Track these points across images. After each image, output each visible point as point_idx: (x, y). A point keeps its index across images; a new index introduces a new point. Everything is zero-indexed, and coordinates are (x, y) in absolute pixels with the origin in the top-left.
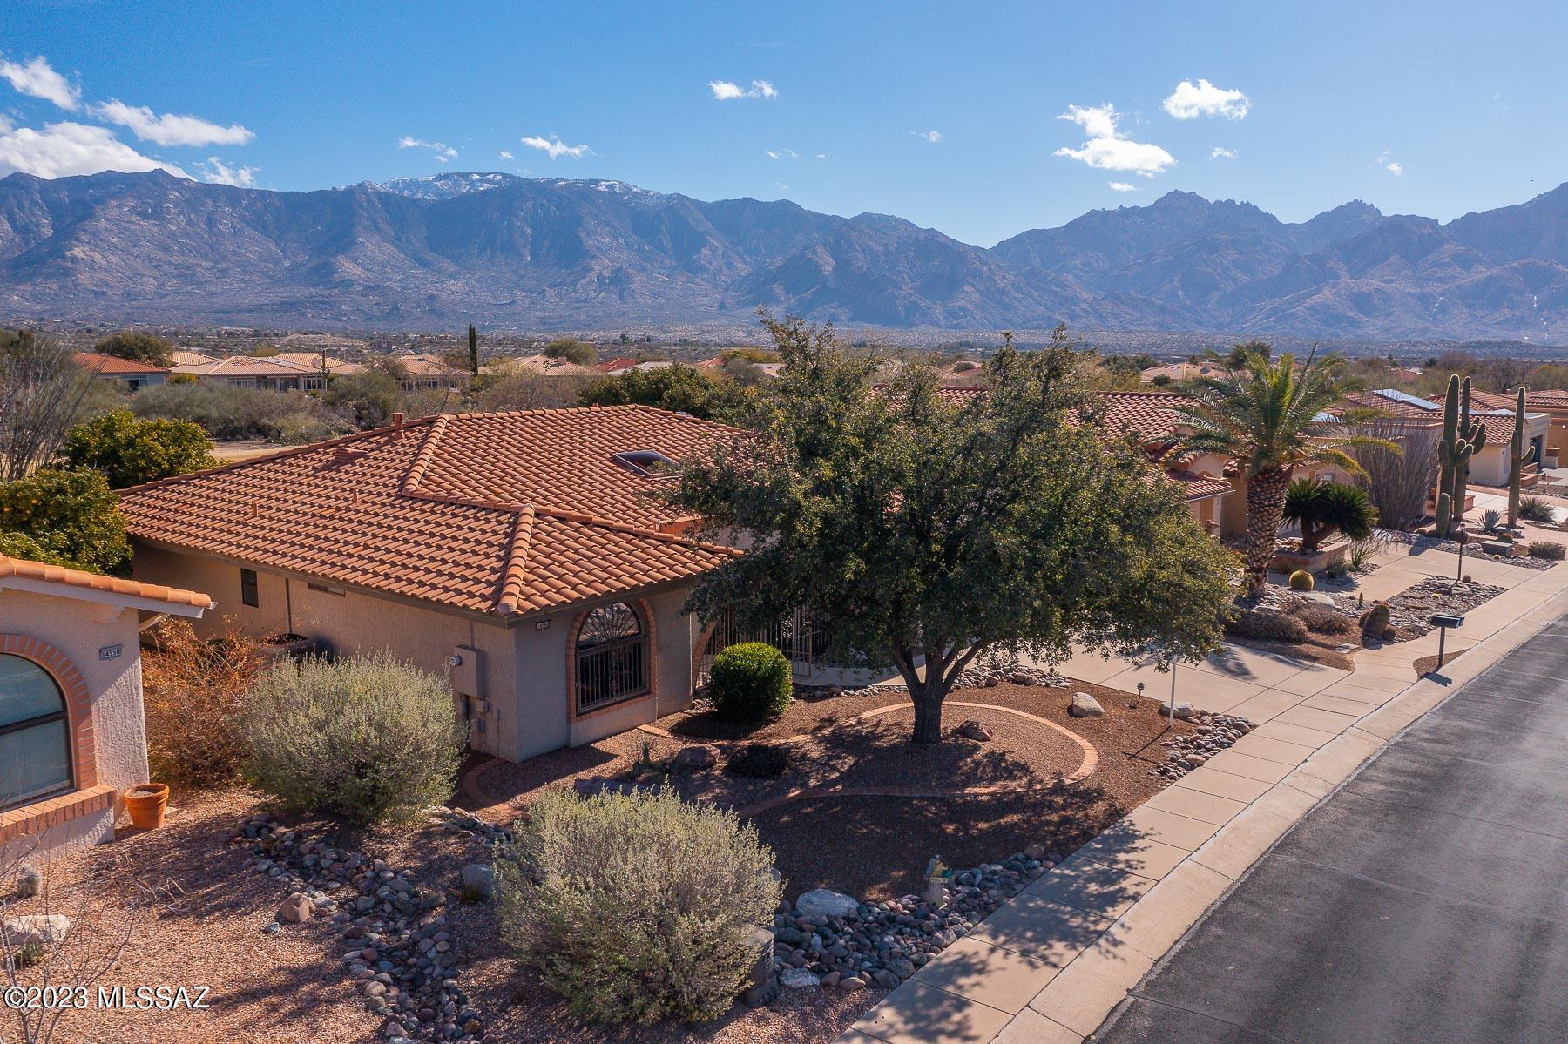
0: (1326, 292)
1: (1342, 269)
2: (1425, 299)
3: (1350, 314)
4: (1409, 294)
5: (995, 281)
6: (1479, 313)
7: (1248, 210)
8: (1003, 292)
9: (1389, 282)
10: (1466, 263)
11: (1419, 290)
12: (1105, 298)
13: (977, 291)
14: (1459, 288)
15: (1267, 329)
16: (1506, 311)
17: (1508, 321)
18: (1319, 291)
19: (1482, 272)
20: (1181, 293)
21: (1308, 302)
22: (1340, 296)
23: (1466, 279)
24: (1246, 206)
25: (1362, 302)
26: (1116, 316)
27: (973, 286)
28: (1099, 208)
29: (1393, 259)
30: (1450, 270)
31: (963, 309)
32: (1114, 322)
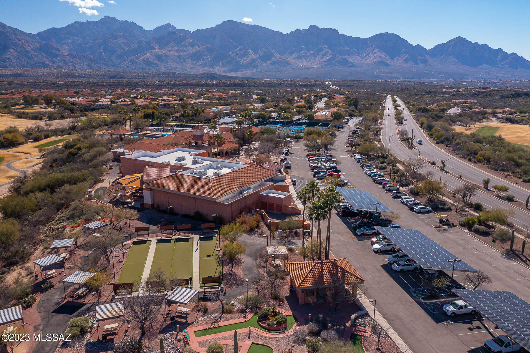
0: (148, 54)
1: (157, 47)
2: (179, 57)
3: (155, 62)
4: (175, 55)
5: (24, 47)
6: (194, 62)
7: (133, 25)
8: (28, 52)
9: (170, 51)
10: (192, 45)
11: (178, 54)
12: (68, 55)
13: (16, 51)
14: (189, 54)
15: (127, 67)
16: (202, 61)
17: (202, 64)
18: (146, 54)
19: (197, 48)
20: (103, 53)
21: (142, 58)
22: (152, 55)
23: (192, 50)
24: (132, 23)
25: (159, 58)
26: (71, 62)
27: (14, 49)
28: (78, 21)
29: (172, 43)
30: (188, 48)
31: (9, 59)
32: (70, 64)
